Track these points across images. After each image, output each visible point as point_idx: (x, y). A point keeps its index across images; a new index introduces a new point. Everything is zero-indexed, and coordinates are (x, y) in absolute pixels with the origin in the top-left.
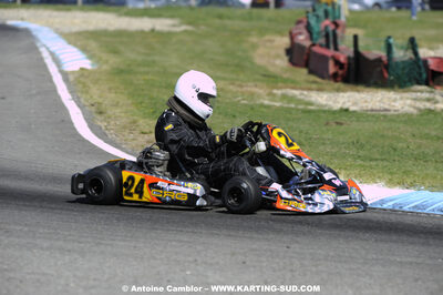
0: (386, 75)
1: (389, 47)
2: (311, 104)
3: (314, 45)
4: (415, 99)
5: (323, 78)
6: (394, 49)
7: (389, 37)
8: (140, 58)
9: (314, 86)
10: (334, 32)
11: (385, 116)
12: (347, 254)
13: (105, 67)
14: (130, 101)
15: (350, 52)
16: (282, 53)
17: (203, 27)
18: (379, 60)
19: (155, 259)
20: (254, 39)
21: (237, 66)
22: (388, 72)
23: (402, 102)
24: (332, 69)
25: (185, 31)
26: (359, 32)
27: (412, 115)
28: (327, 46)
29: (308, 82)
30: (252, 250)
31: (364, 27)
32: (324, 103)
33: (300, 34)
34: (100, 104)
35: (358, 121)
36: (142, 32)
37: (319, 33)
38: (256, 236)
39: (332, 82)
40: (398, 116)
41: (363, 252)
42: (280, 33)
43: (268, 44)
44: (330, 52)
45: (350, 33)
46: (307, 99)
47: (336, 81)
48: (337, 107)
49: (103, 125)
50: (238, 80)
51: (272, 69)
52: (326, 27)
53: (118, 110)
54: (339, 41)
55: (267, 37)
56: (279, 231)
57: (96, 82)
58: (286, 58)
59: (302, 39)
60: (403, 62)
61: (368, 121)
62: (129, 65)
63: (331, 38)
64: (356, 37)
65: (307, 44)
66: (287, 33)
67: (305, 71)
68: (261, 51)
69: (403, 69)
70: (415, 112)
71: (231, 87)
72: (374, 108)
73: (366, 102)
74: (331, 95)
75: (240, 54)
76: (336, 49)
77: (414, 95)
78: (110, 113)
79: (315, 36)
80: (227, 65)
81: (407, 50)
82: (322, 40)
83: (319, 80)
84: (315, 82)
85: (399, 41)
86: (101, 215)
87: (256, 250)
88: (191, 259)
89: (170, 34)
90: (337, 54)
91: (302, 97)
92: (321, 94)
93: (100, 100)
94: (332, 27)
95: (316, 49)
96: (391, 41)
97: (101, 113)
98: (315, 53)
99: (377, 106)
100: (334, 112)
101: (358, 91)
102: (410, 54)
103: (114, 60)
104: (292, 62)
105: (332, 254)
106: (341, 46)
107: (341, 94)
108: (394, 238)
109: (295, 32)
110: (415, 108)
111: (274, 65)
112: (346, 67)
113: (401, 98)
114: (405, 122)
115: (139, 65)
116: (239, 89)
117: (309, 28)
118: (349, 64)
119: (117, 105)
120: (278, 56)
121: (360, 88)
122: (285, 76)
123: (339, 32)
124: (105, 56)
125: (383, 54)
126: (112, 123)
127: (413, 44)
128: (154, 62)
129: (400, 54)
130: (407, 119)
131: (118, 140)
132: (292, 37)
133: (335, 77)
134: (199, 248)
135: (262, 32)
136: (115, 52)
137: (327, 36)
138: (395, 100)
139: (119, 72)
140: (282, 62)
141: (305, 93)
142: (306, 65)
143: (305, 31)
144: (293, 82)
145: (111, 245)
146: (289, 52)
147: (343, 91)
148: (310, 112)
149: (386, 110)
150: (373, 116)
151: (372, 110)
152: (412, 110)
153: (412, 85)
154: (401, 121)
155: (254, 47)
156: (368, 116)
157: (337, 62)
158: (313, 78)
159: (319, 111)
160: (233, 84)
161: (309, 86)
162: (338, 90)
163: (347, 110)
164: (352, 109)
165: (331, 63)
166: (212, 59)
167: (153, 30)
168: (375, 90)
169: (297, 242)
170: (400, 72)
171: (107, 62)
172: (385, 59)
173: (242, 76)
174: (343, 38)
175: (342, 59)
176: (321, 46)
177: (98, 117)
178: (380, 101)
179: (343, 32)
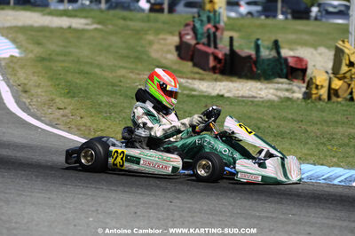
0: (255, 69)
1: (257, 48)
2: (194, 90)
3: (198, 43)
4: (277, 89)
5: (204, 70)
6: (262, 49)
7: (258, 39)
8: (58, 49)
9: (197, 76)
10: (214, 33)
11: (252, 102)
12: (217, 209)
13: (31, 55)
14: (50, 83)
15: (227, 50)
16: (173, 49)
17: (110, 27)
18: (249, 57)
19: (65, 207)
20: (150, 37)
21: (137, 58)
22: (256, 67)
23: (266, 91)
24: (212, 63)
25: (96, 29)
26: (235, 35)
27: (274, 101)
28: (209, 45)
29: (192, 72)
30: (142, 203)
31: (238, 30)
32: (205, 90)
33: (188, 34)
34: (25, 84)
35: (231, 104)
36: (61, 28)
37: (202, 34)
38: (145, 192)
39: (211, 73)
40: (263, 102)
41: (230, 208)
42: (172, 33)
43: (162, 42)
44: (211, 50)
45: (227, 35)
46: (191, 86)
47: (215, 73)
48: (214, 93)
49: (27, 101)
50: (136, 69)
51: (164, 61)
52: (208, 29)
53: (39, 90)
54: (218, 41)
55: (161, 36)
56: (165, 189)
57: (22, 67)
58: (176, 54)
59: (189, 38)
60: (269, 60)
61: (239, 105)
62: (50, 55)
63: (212, 39)
64: (231, 39)
65: (193, 42)
66: (177, 33)
67: (190, 64)
68: (156, 47)
69: (268, 65)
70: (276, 99)
71: (131, 75)
72: (244, 95)
73: (238, 90)
74: (210, 83)
75: (139, 48)
76: (216, 47)
77: (276, 86)
78: (33, 92)
79: (199, 36)
80: (128, 57)
81: (272, 49)
82: (205, 40)
83: (201, 71)
84: (198, 73)
85: (265, 43)
86: (23, 172)
87: (145, 203)
88: (93, 209)
89: (83, 31)
90: (216, 51)
91: (187, 84)
92: (203, 82)
93: (26, 82)
94: (213, 30)
95: (199, 47)
96: (260, 42)
97: (26, 92)
98: (199, 50)
99: (247, 93)
100: (212, 97)
101: (232, 81)
102: (274, 54)
103: (37, 50)
104: (181, 56)
105: (205, 208)
106: (220, 45)
107: (218, 83)
108: (255, 197)
109: (183, 33)
110: (276, 96)
111: (166, 59)
112: (223, 61)
113: (266, 88)
114: (268, 107)
115: (57, 55)
116: (138, 77)
117: (194, 30)
118: (225, 60)
119: (39, 86)
120: (169, 52)
121: (234, 79)
122: (175, 67)
123: (218, 34)
124: (31, 47)
125: (253, 52)
126: (35, 100)
127: (276, 46)
128: (70, 53)
129: (266, 53)
130: (270, 104)
131: (38, 113)
132: (181, 36)
133: (214, 70)
134: (100, 200)
135: (157, 32)
136: (39, 44)
137: (209, 37)
138: (261, 89)
139: (42, 60)
140: (172, 56)
141: (190, 81)
142: (192, 59)
143: (191, 33)
144: (180, 72)
145: (30, 196)
146: (178, 48)
147: (220, 81)
148: (193, 96)
149: (253, 97)
150: (243, 101)
151: (243, 97)
152: (274, 98)
153: (275, 77)
154: (265, 106)
155: (151, 43)
156: (239, 101)
157: (216, 58)
158: (196, 70)
159: (199, 96)
160: (132, 72)
161: (193, 75)
162: (216, 80)
163: (222, 96)
164: (226, 95)
165: (211, 59)
166: (117, 52)
167: (70, 27)
168: (245, 81)
169: (178, 198)
170: (266, 67)
171: (32, 51)
172: (254, 56)
173: (139, 67)
174: (221, 39)
175: (220, 56)
176: (203, 44)
177: (24, 95)
178: (249, 90)
179: (222, 34)
